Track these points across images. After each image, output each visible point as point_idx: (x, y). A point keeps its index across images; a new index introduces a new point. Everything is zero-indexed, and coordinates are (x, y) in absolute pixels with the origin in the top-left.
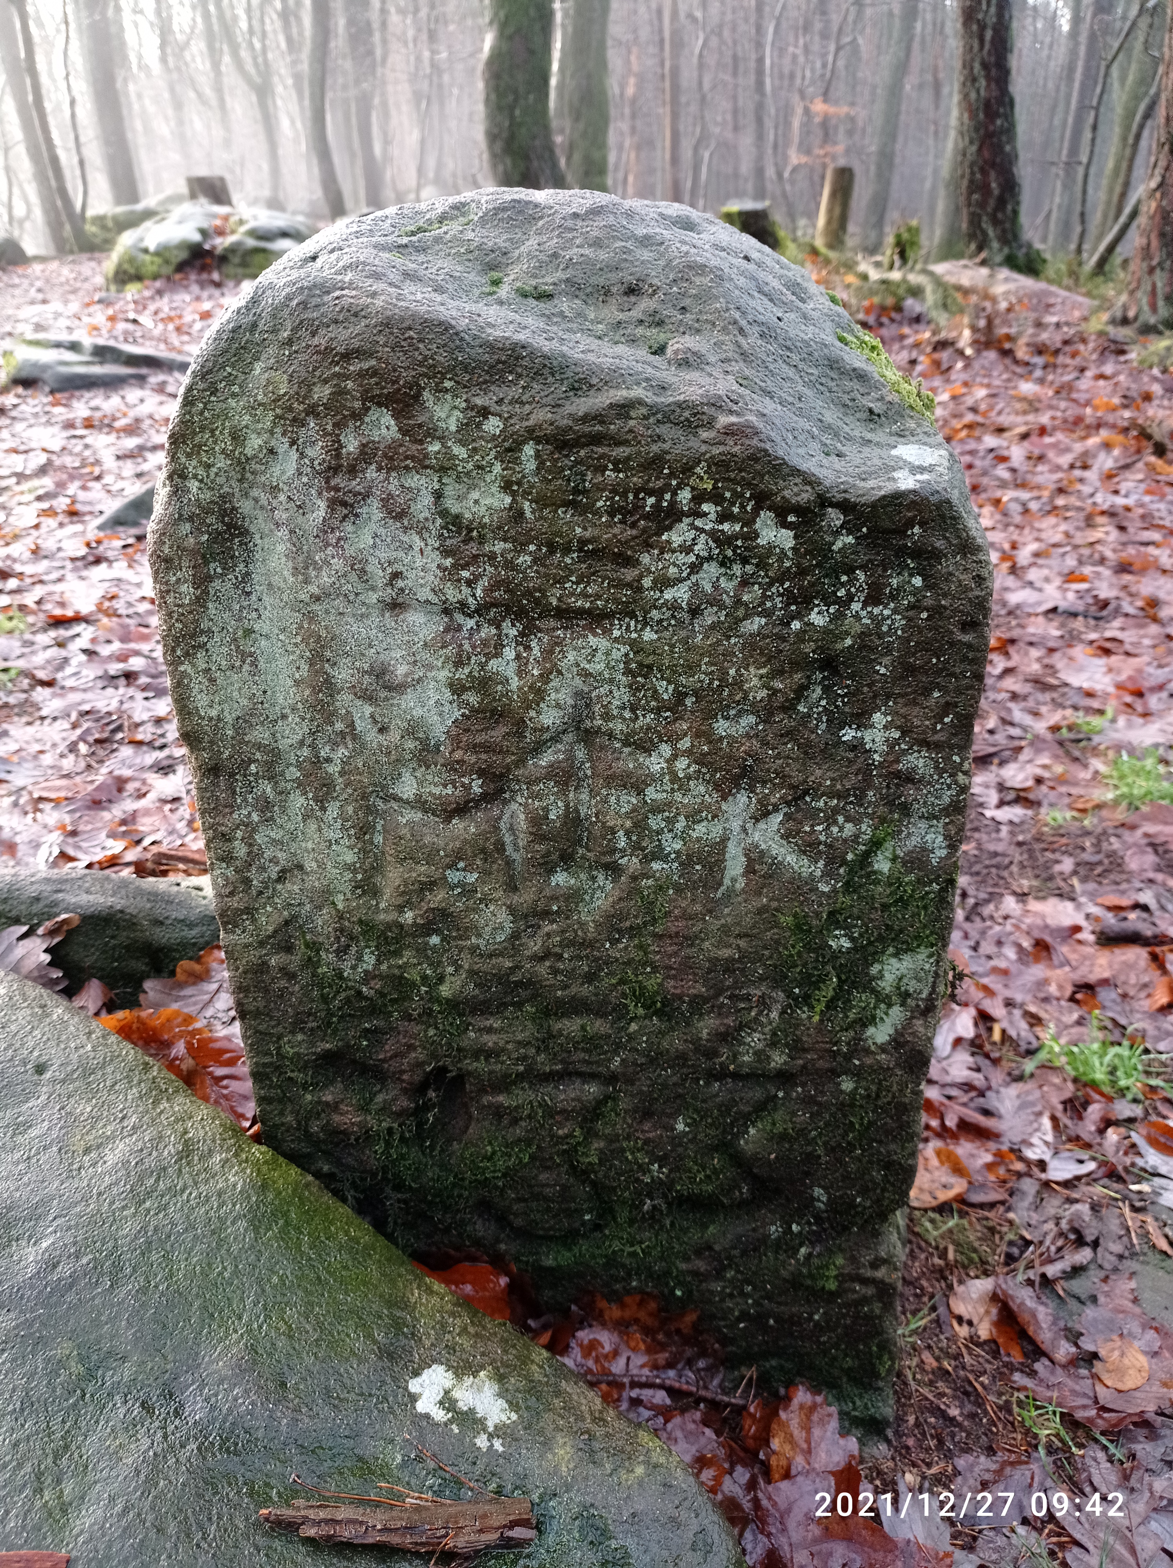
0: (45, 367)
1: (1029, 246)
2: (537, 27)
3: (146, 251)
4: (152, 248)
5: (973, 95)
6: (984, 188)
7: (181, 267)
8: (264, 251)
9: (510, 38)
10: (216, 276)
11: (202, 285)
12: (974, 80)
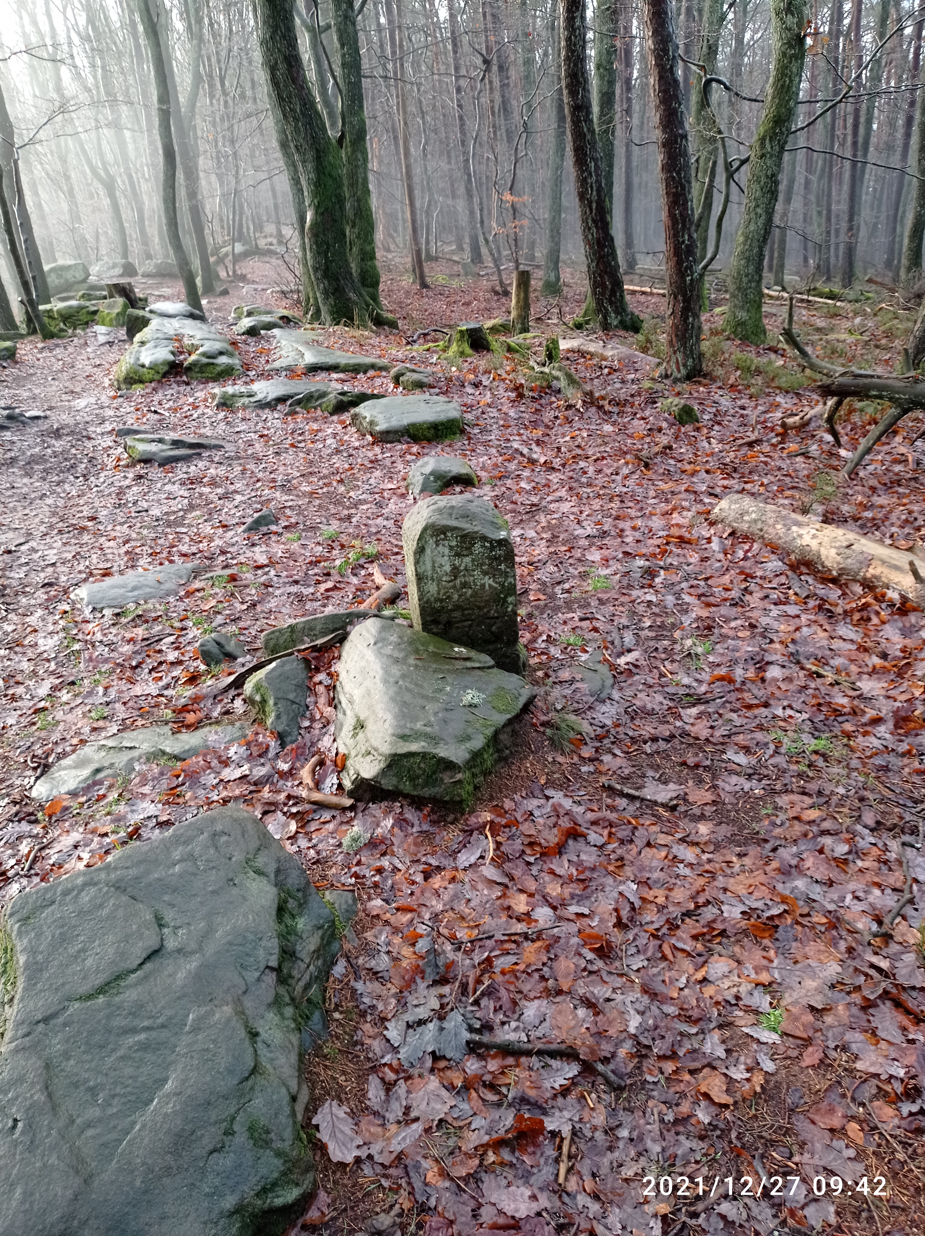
0: (155, 454)
1: (632, 314)
2: (337, 206)
3: (143, 366)
4: (147, 364)
5: (590, 237)
6: (603, 285)
7: (165, 375)
8: (213, 364)
9: (322, 214)
10: (185, 378)
11: (178, 384)
12: (589, 229)
